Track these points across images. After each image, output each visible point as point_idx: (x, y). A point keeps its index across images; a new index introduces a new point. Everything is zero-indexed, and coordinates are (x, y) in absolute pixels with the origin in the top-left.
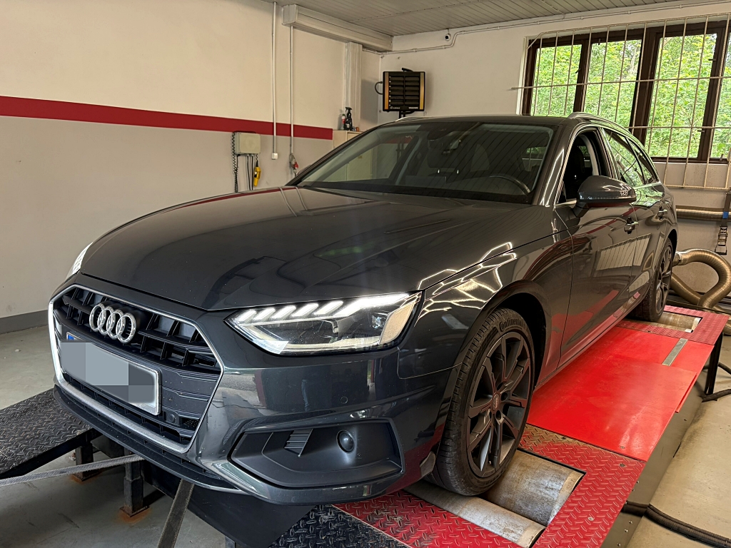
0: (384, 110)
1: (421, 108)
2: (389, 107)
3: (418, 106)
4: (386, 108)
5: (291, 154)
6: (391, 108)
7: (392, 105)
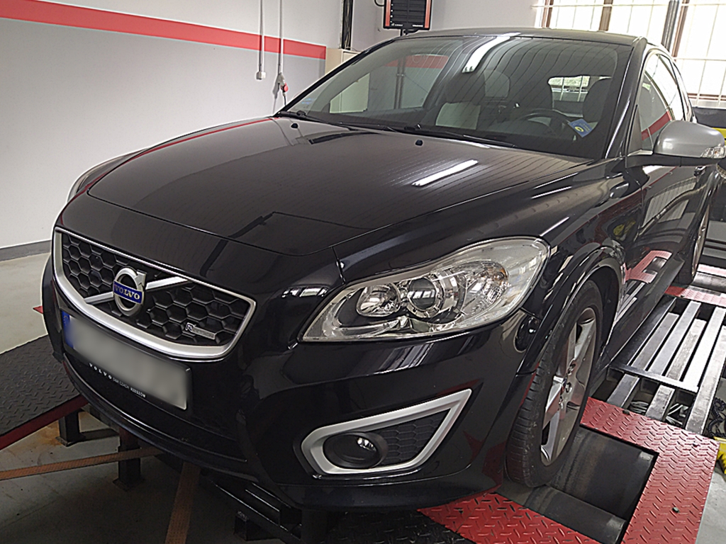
0: (385, 27)
1: (426, 27)
2: (391, 24)
3: (424, 24)
4: (387, 25)
5: (279, 74)
6: (393, 25)
7: (393, 22)
